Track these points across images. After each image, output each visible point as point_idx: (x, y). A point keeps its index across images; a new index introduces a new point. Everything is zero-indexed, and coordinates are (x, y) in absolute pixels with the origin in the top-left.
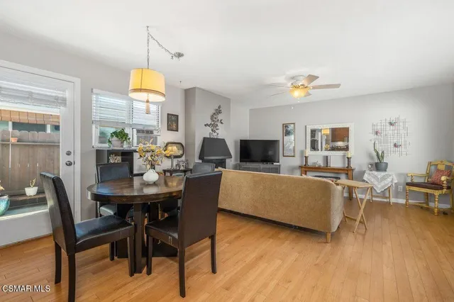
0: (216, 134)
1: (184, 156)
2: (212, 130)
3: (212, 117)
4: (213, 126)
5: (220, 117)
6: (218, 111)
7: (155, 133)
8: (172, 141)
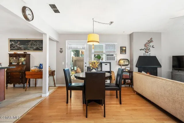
0: (148, 54)
1: (129, 65)
2: (145, 52)
3: (145, 45)
4: (147, 49)
5: (151, 44)
6: (151, 41)
7: (114, 55)
8: (123, 58)
